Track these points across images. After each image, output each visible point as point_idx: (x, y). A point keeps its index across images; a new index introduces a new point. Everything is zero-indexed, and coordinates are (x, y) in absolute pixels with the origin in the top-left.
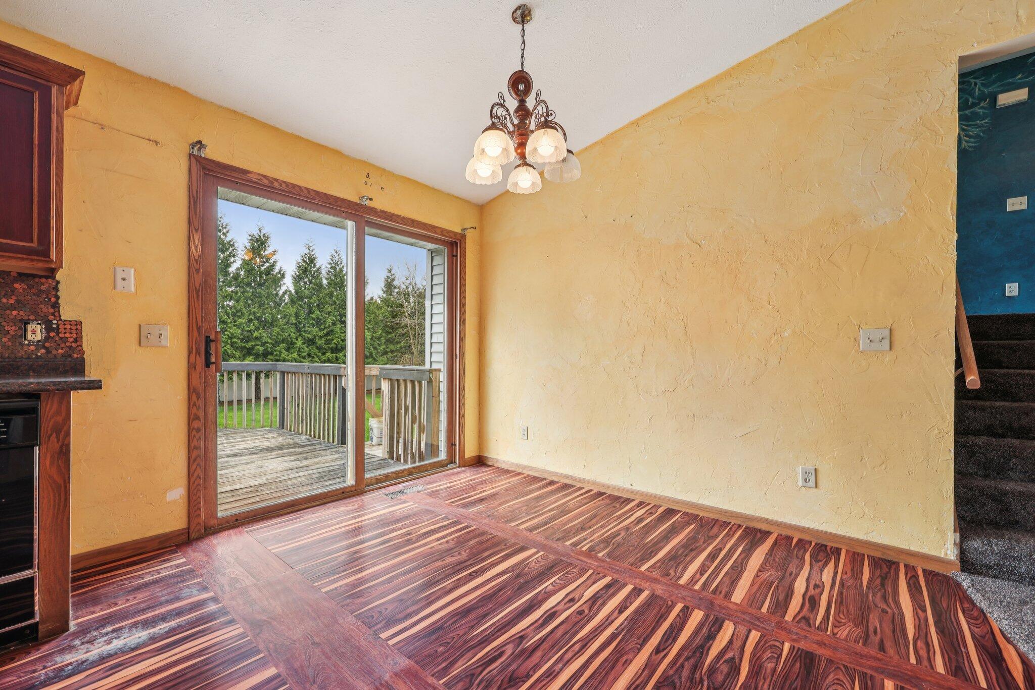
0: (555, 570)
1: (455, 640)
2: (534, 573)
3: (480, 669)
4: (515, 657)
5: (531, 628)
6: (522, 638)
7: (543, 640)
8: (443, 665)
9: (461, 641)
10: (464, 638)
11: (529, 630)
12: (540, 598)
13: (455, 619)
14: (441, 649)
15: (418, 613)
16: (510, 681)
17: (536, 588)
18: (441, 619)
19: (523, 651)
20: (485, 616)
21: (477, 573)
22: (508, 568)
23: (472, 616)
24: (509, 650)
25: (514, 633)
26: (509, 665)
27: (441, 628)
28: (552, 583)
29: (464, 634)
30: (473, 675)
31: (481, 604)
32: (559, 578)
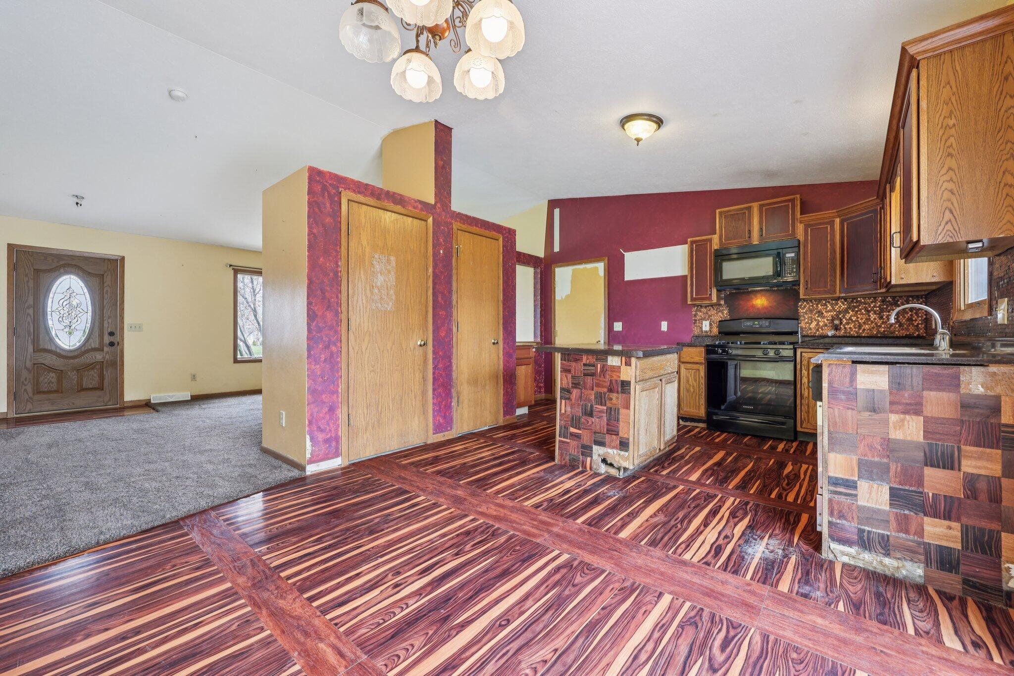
0: (391, 631)
1: (509, 553)
2: (423, 626)
3: (488, 538)
4: (465, 543)
5: (447, 561)
6: (457, 554)
7: (442, 552)
8: (513, 540)
9: (504, 552)
10: (502, 555)
11: (450, 559)
12: (429, 589)
13: (514, 568)
14: (518, 548)
15: (549, 573)
16: (469, 534)
17: (428, 601)
18: (526, 568)
19: (457, 547)
20: (486, 571)
21: (500, 625)
22: (457, 634)
23: (498, 571)
24: (468, 547)
25: (462, 558)
26: (469, 540)
27: (524, 561)
28: (407, 607)
29: (502, 557)
30: (493, 536)
31: (491, 582)
32: (395, 615)
